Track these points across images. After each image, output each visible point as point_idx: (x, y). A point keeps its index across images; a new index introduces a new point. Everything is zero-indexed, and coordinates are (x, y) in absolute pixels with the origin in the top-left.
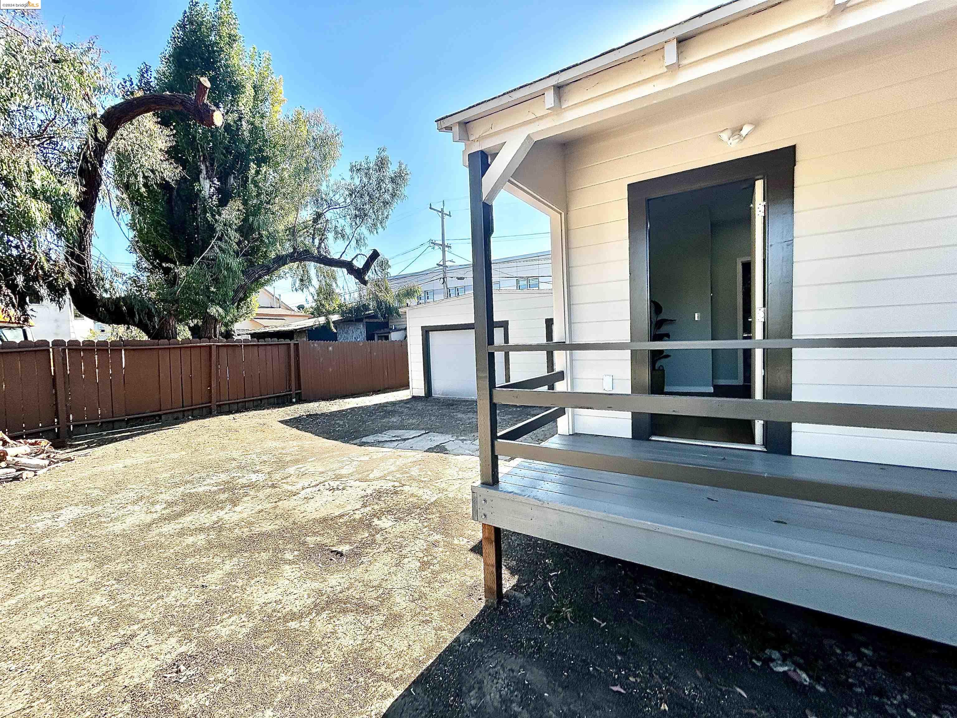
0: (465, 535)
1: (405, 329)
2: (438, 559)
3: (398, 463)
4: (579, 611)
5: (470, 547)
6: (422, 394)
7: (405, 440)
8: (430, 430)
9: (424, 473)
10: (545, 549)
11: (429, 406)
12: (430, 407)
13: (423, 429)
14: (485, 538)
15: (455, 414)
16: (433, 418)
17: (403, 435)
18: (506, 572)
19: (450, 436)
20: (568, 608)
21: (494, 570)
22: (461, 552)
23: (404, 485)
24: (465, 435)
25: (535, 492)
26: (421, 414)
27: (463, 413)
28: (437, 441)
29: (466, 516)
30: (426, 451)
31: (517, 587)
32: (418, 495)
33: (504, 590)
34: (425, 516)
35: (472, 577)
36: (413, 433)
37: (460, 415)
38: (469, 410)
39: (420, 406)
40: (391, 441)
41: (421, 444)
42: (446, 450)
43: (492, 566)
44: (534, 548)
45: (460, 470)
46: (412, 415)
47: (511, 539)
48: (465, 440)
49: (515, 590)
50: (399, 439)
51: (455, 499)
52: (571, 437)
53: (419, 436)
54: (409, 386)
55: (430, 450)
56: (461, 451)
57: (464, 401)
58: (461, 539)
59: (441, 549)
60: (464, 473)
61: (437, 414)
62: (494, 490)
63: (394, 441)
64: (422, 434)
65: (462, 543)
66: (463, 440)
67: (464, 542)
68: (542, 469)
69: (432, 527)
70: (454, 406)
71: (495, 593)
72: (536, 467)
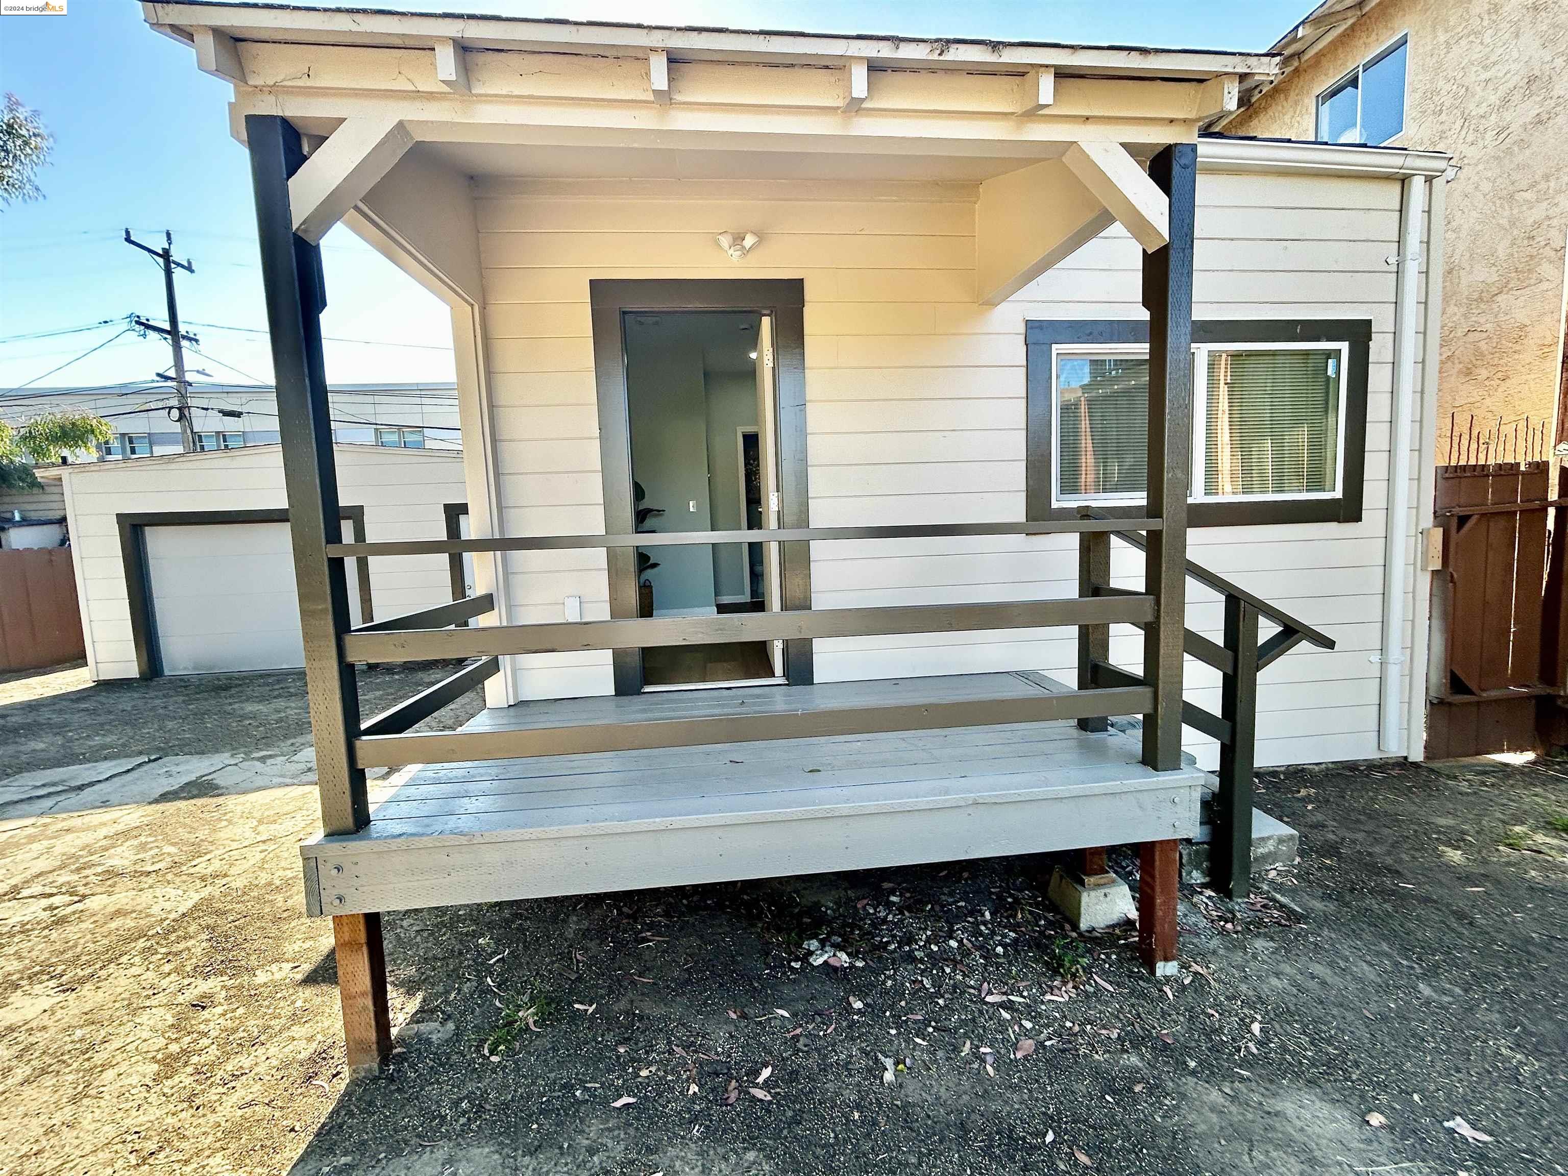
0: (286, 956)
1: (63, 521)
2: (213, 1034)
3: (58, 850)
4: (548, 1004)
5: (299, 977)
6: (133, 671)
7: (81, 788)
8: (162, 752)
9: (152, 852)
10: (475, 921)
11: (157, 697)
12: (158, 702)
13: (141, 753)
14: (342, 944)
15: (236, 706)
16: (170, 725)
17: (72, 778)
18: (395, 995)
19: (227, 755)
20: (528, 1009)
21: (369, 1002)
22: (279, 995)
23: (84, 897)
24: (268, 746)
25: (452, 823)
26: (130, 721)
27: (261, 701)
28: (191, 772)
29: (285, 915)
30: (156, 801)
31: (423, 1014)
32: (139, 908)
33: (394, 1032)
34: (164, 950)
35: (310, 1039)
36: (106, 768)
37: (250, 708)
38: (276, 693)
39: (126, 702)
40: (30, 798)
41: (136, 789)
42: (217, 787)
43: (363, 994)
44: (452, 926)
45: (260, 822)
46: (102, 725)
47: (402, 927)
48: (270, 756)
49: (418, 1022)
50: (60, 788)
51: (251, 886)
52: (511, 709)
53: (128, 771)
54: (85, 657)
55: (165, 797)
56: (259, 781)
57: (261, 676)
58: (274, 968)
59: (219, 1010)
60: (273, 827)
61: (182, 713)
62: (360, 840)
63: (39, 797)
64: (140, 765)
65: (278, 976)
66: (263, 759)
67: (282, 972)
68: (464, 777)
69: (188, 969)
70: (233, 691)
71: (374, 1047)
72: (450, 775)
